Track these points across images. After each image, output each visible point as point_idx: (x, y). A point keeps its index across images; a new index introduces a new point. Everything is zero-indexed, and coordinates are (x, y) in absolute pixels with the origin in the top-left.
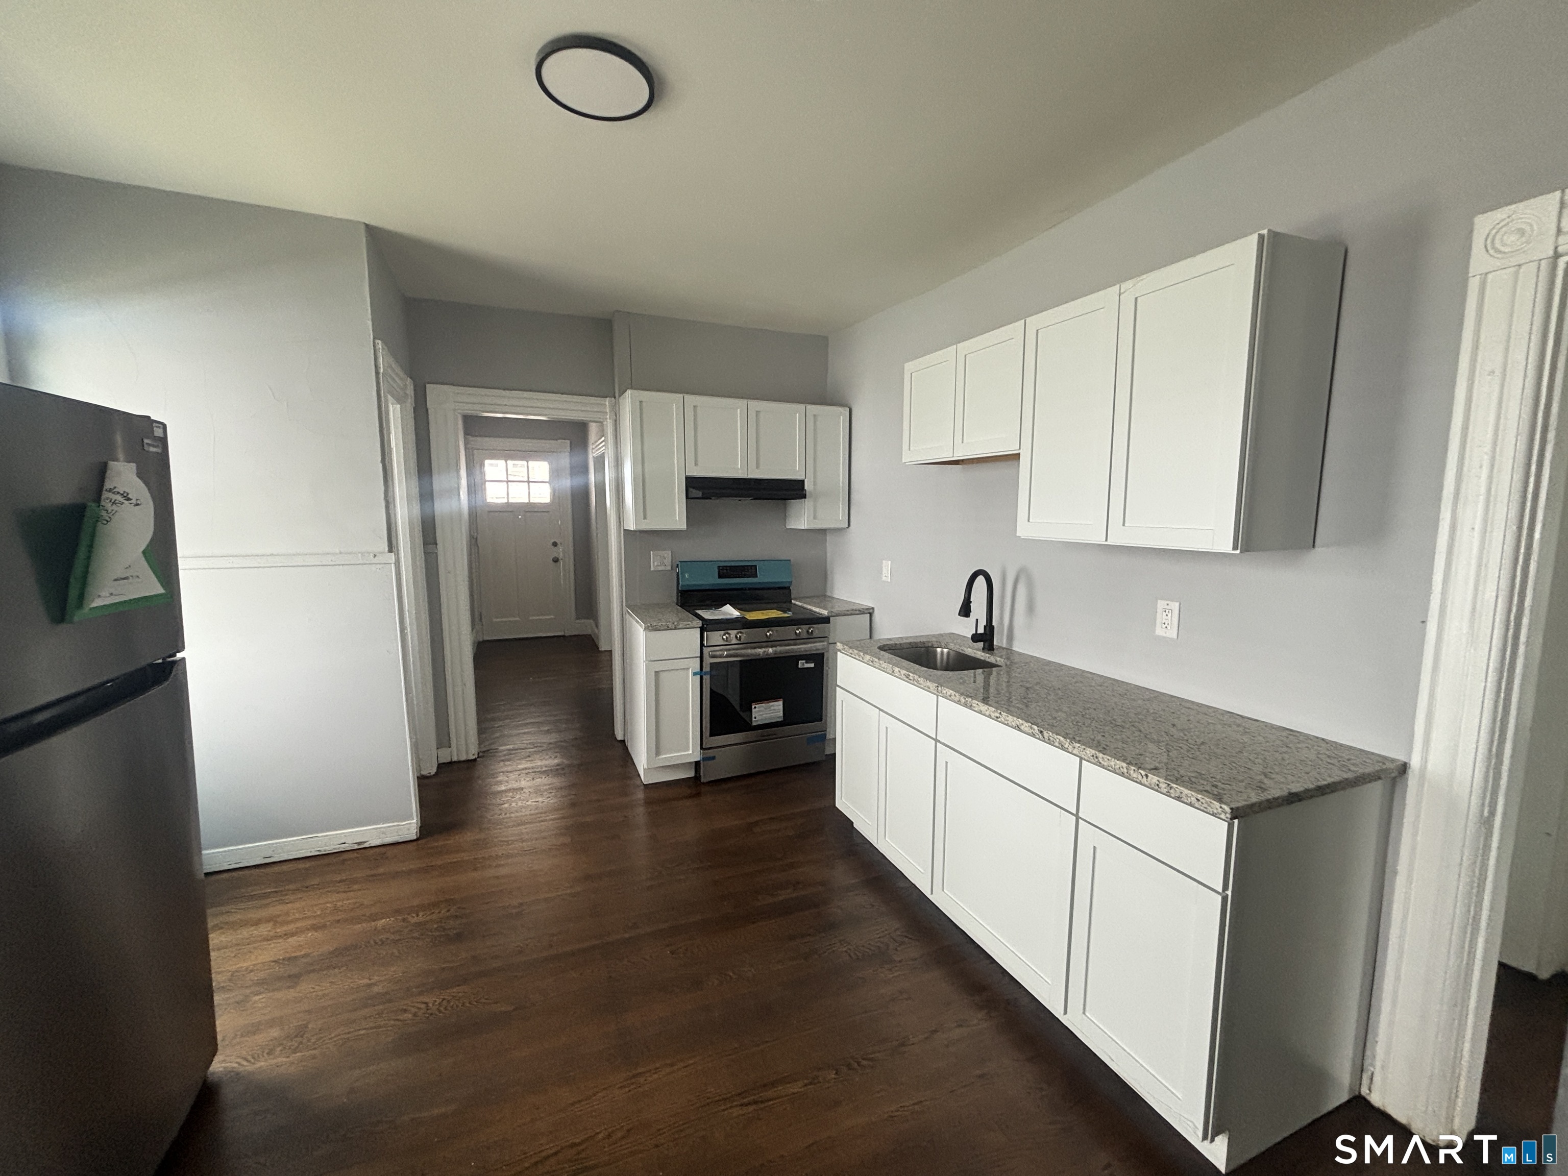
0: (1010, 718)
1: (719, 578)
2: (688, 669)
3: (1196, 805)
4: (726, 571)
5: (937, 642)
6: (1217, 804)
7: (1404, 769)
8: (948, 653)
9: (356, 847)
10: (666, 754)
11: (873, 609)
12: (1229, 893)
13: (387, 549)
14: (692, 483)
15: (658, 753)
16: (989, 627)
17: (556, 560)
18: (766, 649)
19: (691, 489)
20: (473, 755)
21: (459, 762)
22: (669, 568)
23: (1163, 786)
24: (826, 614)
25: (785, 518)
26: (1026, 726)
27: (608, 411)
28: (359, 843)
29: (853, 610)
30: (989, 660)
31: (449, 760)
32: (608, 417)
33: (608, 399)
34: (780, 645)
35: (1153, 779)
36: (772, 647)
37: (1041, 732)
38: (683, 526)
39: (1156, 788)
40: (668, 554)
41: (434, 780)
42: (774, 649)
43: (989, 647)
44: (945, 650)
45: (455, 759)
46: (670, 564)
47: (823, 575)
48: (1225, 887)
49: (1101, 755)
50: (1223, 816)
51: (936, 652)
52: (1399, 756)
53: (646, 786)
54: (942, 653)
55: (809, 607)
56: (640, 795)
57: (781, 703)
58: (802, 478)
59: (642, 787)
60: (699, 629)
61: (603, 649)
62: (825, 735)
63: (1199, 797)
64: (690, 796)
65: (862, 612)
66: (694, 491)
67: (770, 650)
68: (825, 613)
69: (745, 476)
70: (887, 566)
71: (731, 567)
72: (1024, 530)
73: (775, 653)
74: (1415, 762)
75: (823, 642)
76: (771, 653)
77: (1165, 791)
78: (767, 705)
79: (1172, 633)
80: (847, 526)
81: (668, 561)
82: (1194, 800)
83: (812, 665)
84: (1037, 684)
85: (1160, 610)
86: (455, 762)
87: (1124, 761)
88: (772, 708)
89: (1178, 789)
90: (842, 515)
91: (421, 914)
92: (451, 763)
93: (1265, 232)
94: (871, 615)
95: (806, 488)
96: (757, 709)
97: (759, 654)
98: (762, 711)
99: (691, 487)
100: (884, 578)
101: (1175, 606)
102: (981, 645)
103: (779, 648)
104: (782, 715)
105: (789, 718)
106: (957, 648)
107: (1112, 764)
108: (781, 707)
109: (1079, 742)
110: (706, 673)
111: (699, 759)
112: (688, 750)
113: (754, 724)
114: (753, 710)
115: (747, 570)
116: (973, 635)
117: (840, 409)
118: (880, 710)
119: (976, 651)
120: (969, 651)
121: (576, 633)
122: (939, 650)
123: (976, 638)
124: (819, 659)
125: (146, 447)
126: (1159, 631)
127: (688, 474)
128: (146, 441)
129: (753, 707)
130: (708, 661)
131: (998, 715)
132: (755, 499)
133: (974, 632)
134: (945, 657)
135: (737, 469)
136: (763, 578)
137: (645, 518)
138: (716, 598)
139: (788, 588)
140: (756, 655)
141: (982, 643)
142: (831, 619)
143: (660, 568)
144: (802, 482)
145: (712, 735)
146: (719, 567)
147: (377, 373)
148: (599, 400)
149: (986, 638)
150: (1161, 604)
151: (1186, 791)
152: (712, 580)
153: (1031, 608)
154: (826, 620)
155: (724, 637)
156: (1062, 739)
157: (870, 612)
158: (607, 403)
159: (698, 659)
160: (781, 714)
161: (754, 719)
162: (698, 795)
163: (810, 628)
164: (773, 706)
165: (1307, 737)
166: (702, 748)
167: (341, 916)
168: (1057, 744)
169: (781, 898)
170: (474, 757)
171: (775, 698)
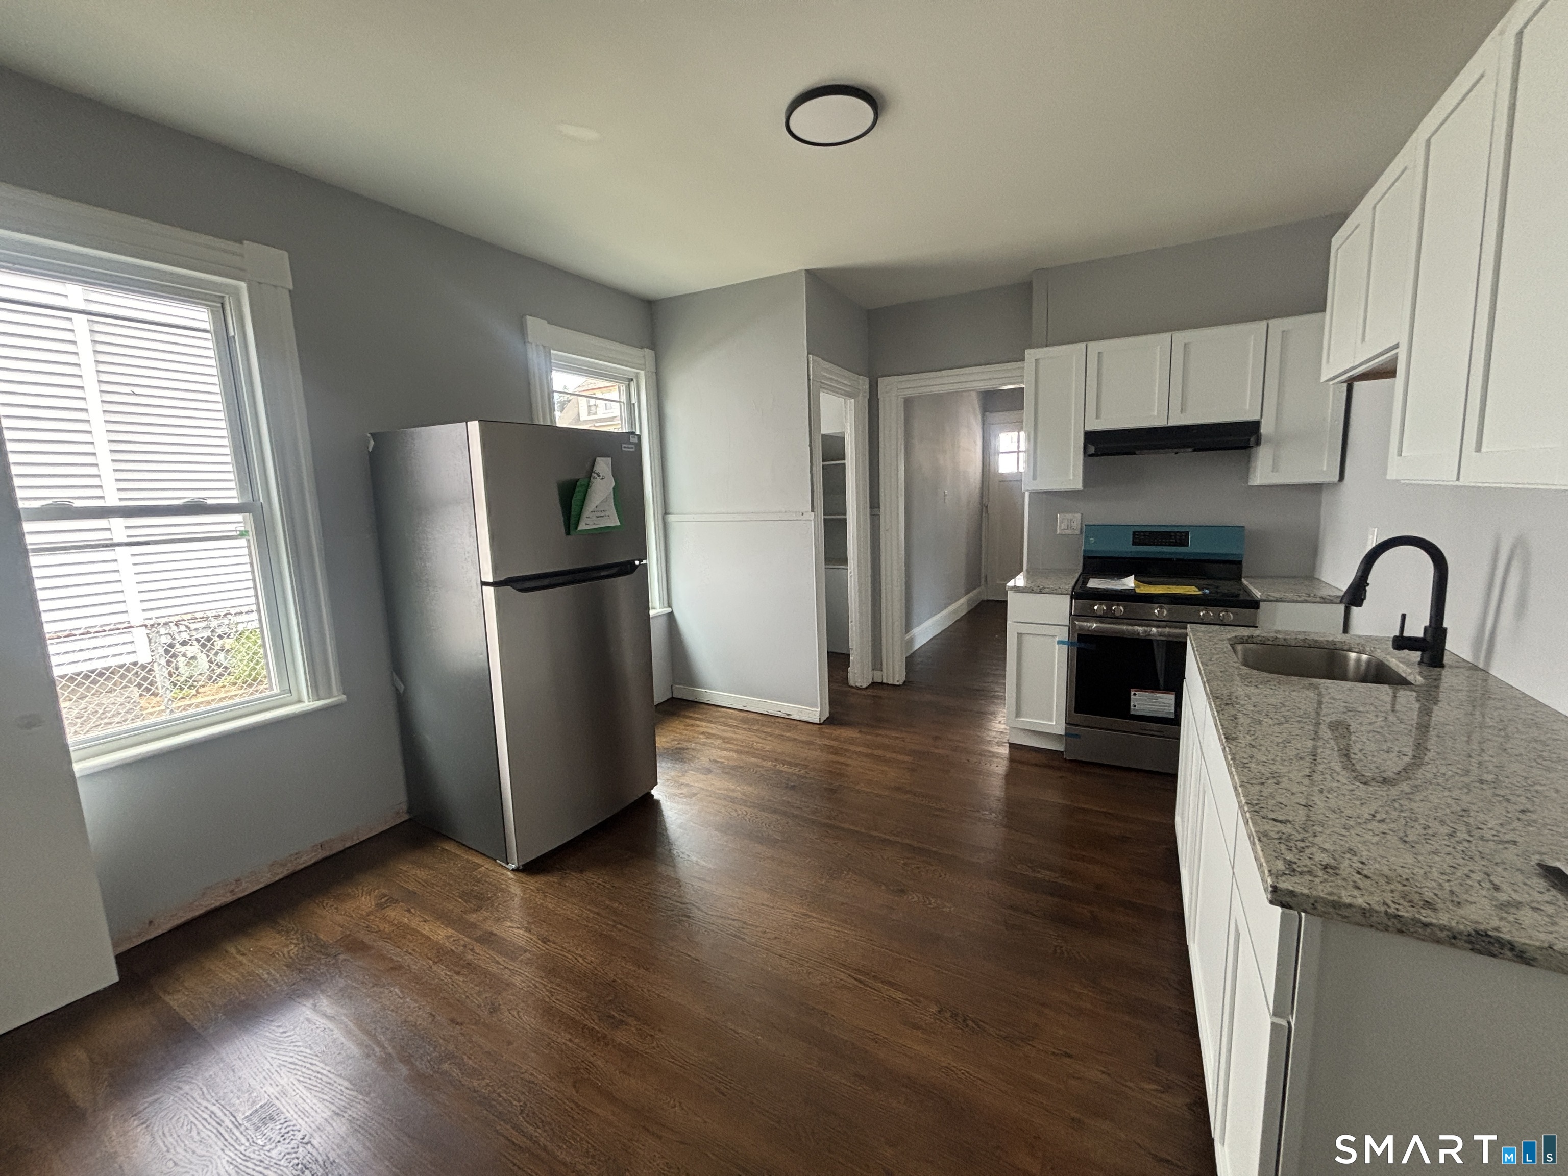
1: (1133, 544)
2: (1054, 637)
4: (1144, 537)
5: (1358, 644)
8: (1369, 662)
9: (786, 716)
10: (1028, 717)
13: (811, 510)
14: (1091, 437)
15: (1018, 714)
16: (1435, 629)
18: (1148, 629)
19: (1092, 445)
20: (898, 681)
21: (888, 684)
22: (1077, 532)
24: (1259, 597)
25: (1246, 473)
28: (788, 715)
31: (880, 681)
36: (1157, 627)
38: (1079, 486)
40: (1074, 517)
41: (864, 692)
42: (1160, 630)
43: (1431, 661)
44: (1362, 657)
45: (885, 681)
46: (1079, 527)
51: (1346, 658)
54: (1358, 661)
55: (1251, 588)
57: (1171, 697)
58: (1256, 417)
59: (1008, 745)
60: (1069, 596)
70: (1373, 535)
71: (1150, 532)
76: (1153, 635)
78: (1152, 694)
80: (1337, 478)
81: (1076, 525)
86: (884, 684)
88: (1160, 700)
90: (1331, 466)
92: (882, 684)
95: (1262, 432)
96: (1137, 697)
97: (1138, 634)
98: (1141, 700)
99: (1091, 442)
102: (1417, 655)
104: (1173, 711)
108: (1172, 702)
110: (1074, 644)
111: (1061, 733)
112: (1051, 719)
113: (1132, 712)
114: (1132, 697)
115: (1178, 537)
116: (1395, 638)
122: (1353, 655)
123: (1400, 643)
125: (624, 449)
127: (1088, 429)
128: (623, 445)
129: (1132, 693)
130: (1076, 631)
132: (1195, 450)
133: (1397, 634)
134: (1361, 665)
135: (1153, 416)
136: (1196, 548)
137: (1034, 479)
139: (1238, 563)
140: (1134, 632)
141: (1419, 653)
142: (1262, 604)
143: (1069, 532)
144: (1258, 423)
145: (1077, 712)
146: (1135, 532)
147: (809, 380)
149: (1428, 647)
152: (1126, 547)
154: (1253, 604)
159: (1067, 628)
161: (1132, 707)
162: (1053, 769)
164: (1160, 697)
166: (1066, 722)
167: (752, 750)
170: (899, 684)
171: (1162, 689)
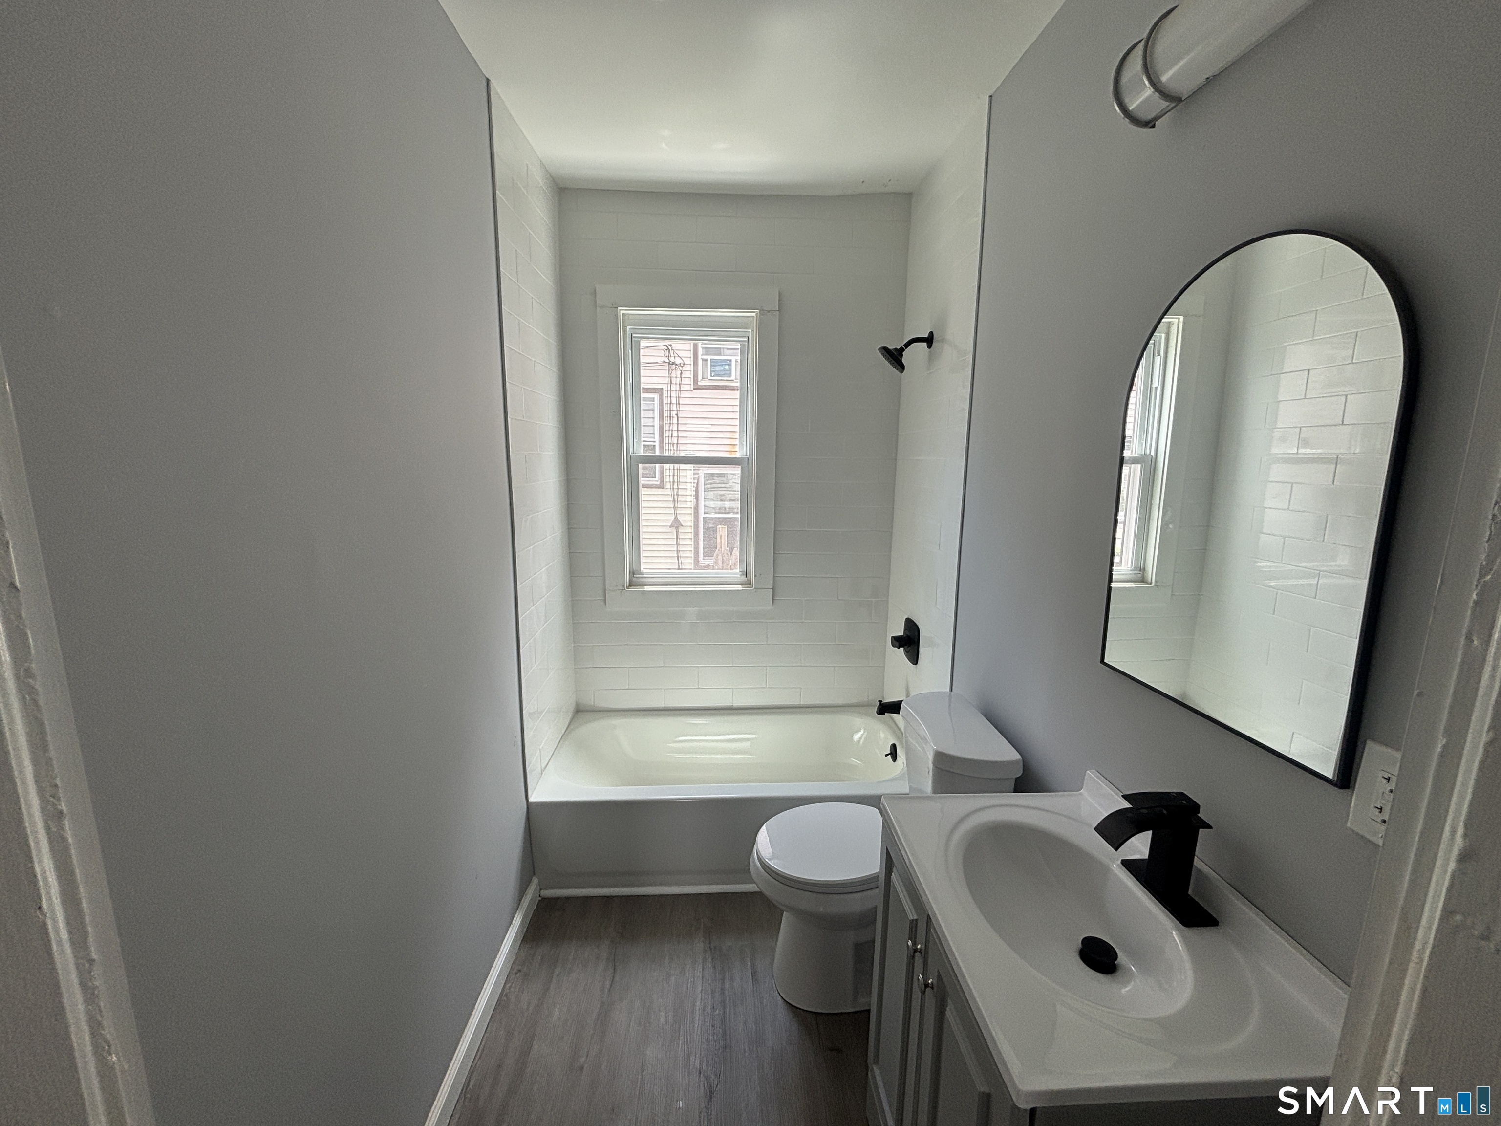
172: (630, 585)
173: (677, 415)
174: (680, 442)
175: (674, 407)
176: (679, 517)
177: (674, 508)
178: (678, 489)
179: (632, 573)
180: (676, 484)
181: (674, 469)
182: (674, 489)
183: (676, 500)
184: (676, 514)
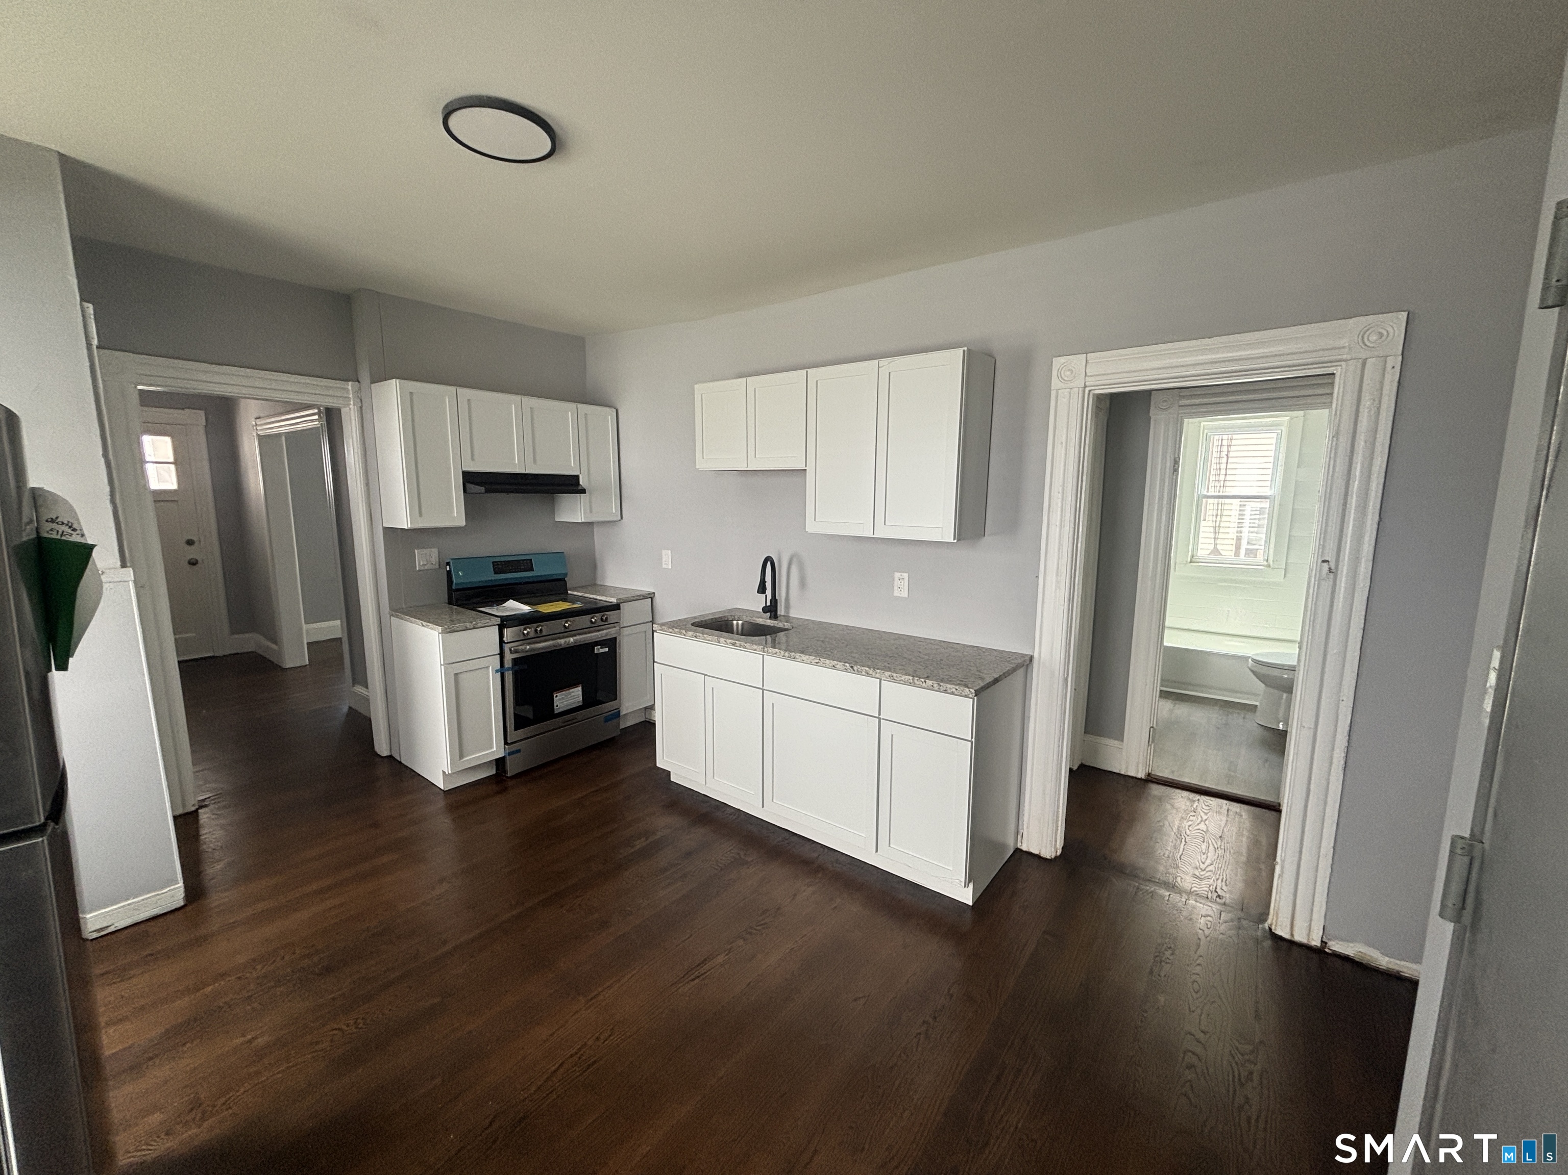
0: (828, 661)
1: (496, 573)
2: (488, 667)
3: (956, 693)
4: (501, 566)
6: (967, 690)
7: (1031, 658)
8: (743, 625)
10: (468, 755)
11: (654, 593)
12: (973, 740)
13: (119, 563)
14: (470, 478)
15: (461, 756)
16: (774, 600)
17: (193, 563)
18: (567, 640)
19: (468, 485)
20: (193, 805)
22: (437, 566)
23: (935, 686)
25: (553, 512)
26: (840, 665)
27: (351, 396)
29: (638, 596)
30: (778, 626)
32: (352, 403)
33: (350, 383)
34: (579, 634)
35: (929, 682)
36: (572, 636)
37: (852, 667)
38: (462, 522)
39: (932, 688)
40: (434, 552)
42: (575, 638)
43: (775, 616)
44: (740, 622)
46: (440, 561)
47: (592, 565)
48: (972, 738)
49: (895, 675)
50: (971, 696)
51: (732, 625)
52: (1028, 652)
53: (447, 793)
54: (737, 624)
55: (592, 596)
56: (441, 803)
57: (580, 688)
58: (578, 473)
59: (440, 795)
60: (497, 627)
61: (287, 667)
62: (619, 711)
63: (957, 687)
64: (498, 793)
65: (644, 597)
66: (472, 486)
67: (572, 640)
68: (614, 600)
69: (522, 471)
70: (667, 555)
71: (505, 562)
72: (811, 527)
73: (575, 641)
74: (1036, 655)
75: (615, 627)
76: (569, 643)
77: (936, 689)
78: (567, 692)
79: (905, 594)
80: (618, 519)
81: (437, 559)
82: (954, 690)
83: (606, 650)
84: (825, 638)
85: (896, 579)
87: (910, 675)
88: (573, 694)
89: (945, 686)
90: (615, 509)
91: (259, 967)
93: (965, 349)
94: (652, 598)
95: (581, 483)
96: (558, 698)
97: (559, 645)
98: (563, 699)
99: (469, 482)
100: (664, 566)
101: (906, 575)
102: (768, 614)
103: (578, 637)
104: (581, 700)
105: (589, 701)
106: (748, 619)
107: (903, 678)
108: (580, 693)
109: (878, 669)
110: (508, 669)
111: (501, 754)
112: (492, 748)
113: (556, 712)
114: (555, 699)
116: (763, 609)
117: (607, 409)
118: (705, 675)
119: (765, 620)
120: (760, 621)
121: (233, 652)
122: (735, 622)
123: (765, 610)
124: (612, 643)
126: (897, 593)
127: (465, 469)
129: (555, 696)
130: (509, 657)
131: (817, 661)
133: (764, 606)
134: (740, 627)
135: (515, 464)
136: (539, 571)
137: (421, 515)
138: (498, 594)
139: (563, 580)
141: (770, 613)
142: (620, 605)
143: (426, 567)
144: (577, 477)
145: (516, 729)
146: (493, 562)
147: (89, 345)
148: (339, 384)
149: (771, 609)
150: (897, 575)
151: (949, 686)
152: (489, 576)
153: (803, 584)
154: (616, 607)
155: (525, 632)
156: (867, 669)
157: (651, 596)
158: (350, 388)
159: (498, 657)
160: (581, 698)
161: (555, 708)
162: (504, 790)
163: (603, 616)
164: (573, 692)
165: (986, 649)
166: (506, 743)
168: (864, 673)
169: (638, 847)
170: (193, 809)
171: (575, 685)
172: (1191, 562)
173: (1227, 455)
174: (1227, 479)
175: (1225, 449)
176: (1219, 547)
177: (1215, 538)
178: (1221, 521)
179: (1193, 556)
180: (1219, 517)
181: (1218, 504)
182: (1216, 521)
183: (1217, 531)
184: (1216, 544)
